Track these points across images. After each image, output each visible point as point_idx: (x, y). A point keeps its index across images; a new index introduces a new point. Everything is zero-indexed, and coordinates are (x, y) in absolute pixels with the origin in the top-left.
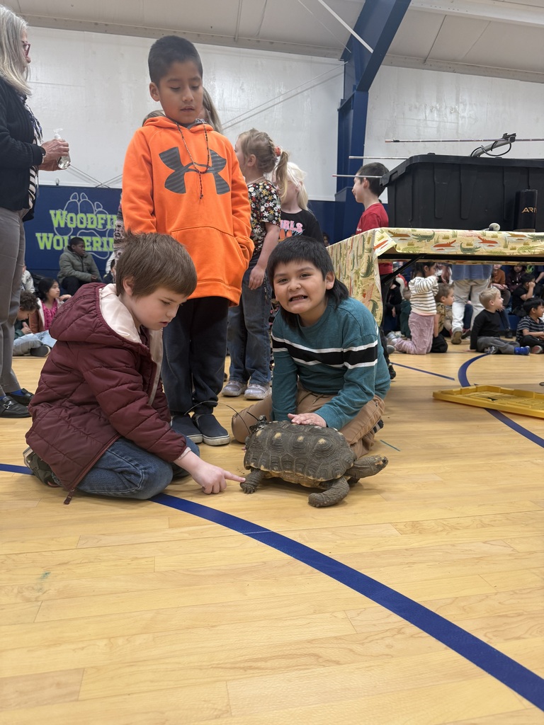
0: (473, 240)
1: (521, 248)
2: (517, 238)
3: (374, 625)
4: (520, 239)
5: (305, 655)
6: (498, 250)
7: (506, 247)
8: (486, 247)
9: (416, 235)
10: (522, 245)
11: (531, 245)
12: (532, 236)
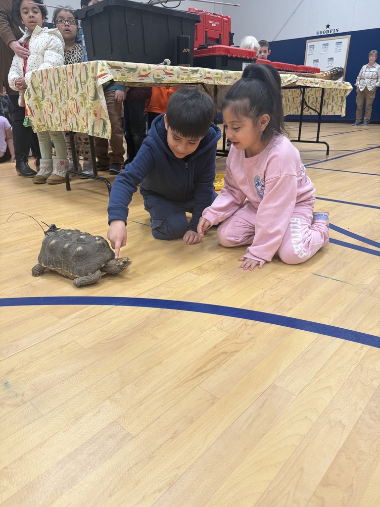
0: (160, 72)
1: (186, 79)
2: (184, 71)
3: (233, 327)
4: (185, 72)
5: (219, 355)
6: (174, 79)
7: (178, 77)
8: (168, 78)
9: (126, 68)
10: (187, 77)
11: (191, 77)
12: (191, 70)
